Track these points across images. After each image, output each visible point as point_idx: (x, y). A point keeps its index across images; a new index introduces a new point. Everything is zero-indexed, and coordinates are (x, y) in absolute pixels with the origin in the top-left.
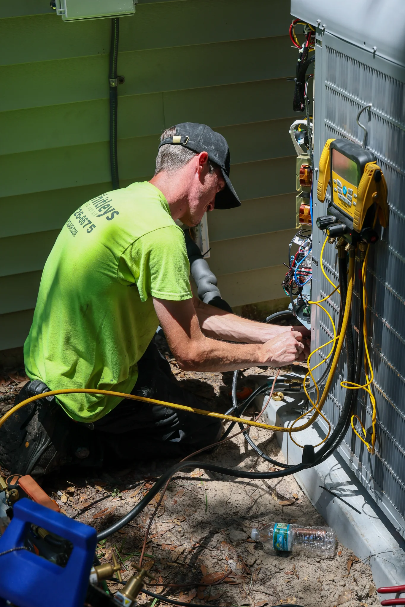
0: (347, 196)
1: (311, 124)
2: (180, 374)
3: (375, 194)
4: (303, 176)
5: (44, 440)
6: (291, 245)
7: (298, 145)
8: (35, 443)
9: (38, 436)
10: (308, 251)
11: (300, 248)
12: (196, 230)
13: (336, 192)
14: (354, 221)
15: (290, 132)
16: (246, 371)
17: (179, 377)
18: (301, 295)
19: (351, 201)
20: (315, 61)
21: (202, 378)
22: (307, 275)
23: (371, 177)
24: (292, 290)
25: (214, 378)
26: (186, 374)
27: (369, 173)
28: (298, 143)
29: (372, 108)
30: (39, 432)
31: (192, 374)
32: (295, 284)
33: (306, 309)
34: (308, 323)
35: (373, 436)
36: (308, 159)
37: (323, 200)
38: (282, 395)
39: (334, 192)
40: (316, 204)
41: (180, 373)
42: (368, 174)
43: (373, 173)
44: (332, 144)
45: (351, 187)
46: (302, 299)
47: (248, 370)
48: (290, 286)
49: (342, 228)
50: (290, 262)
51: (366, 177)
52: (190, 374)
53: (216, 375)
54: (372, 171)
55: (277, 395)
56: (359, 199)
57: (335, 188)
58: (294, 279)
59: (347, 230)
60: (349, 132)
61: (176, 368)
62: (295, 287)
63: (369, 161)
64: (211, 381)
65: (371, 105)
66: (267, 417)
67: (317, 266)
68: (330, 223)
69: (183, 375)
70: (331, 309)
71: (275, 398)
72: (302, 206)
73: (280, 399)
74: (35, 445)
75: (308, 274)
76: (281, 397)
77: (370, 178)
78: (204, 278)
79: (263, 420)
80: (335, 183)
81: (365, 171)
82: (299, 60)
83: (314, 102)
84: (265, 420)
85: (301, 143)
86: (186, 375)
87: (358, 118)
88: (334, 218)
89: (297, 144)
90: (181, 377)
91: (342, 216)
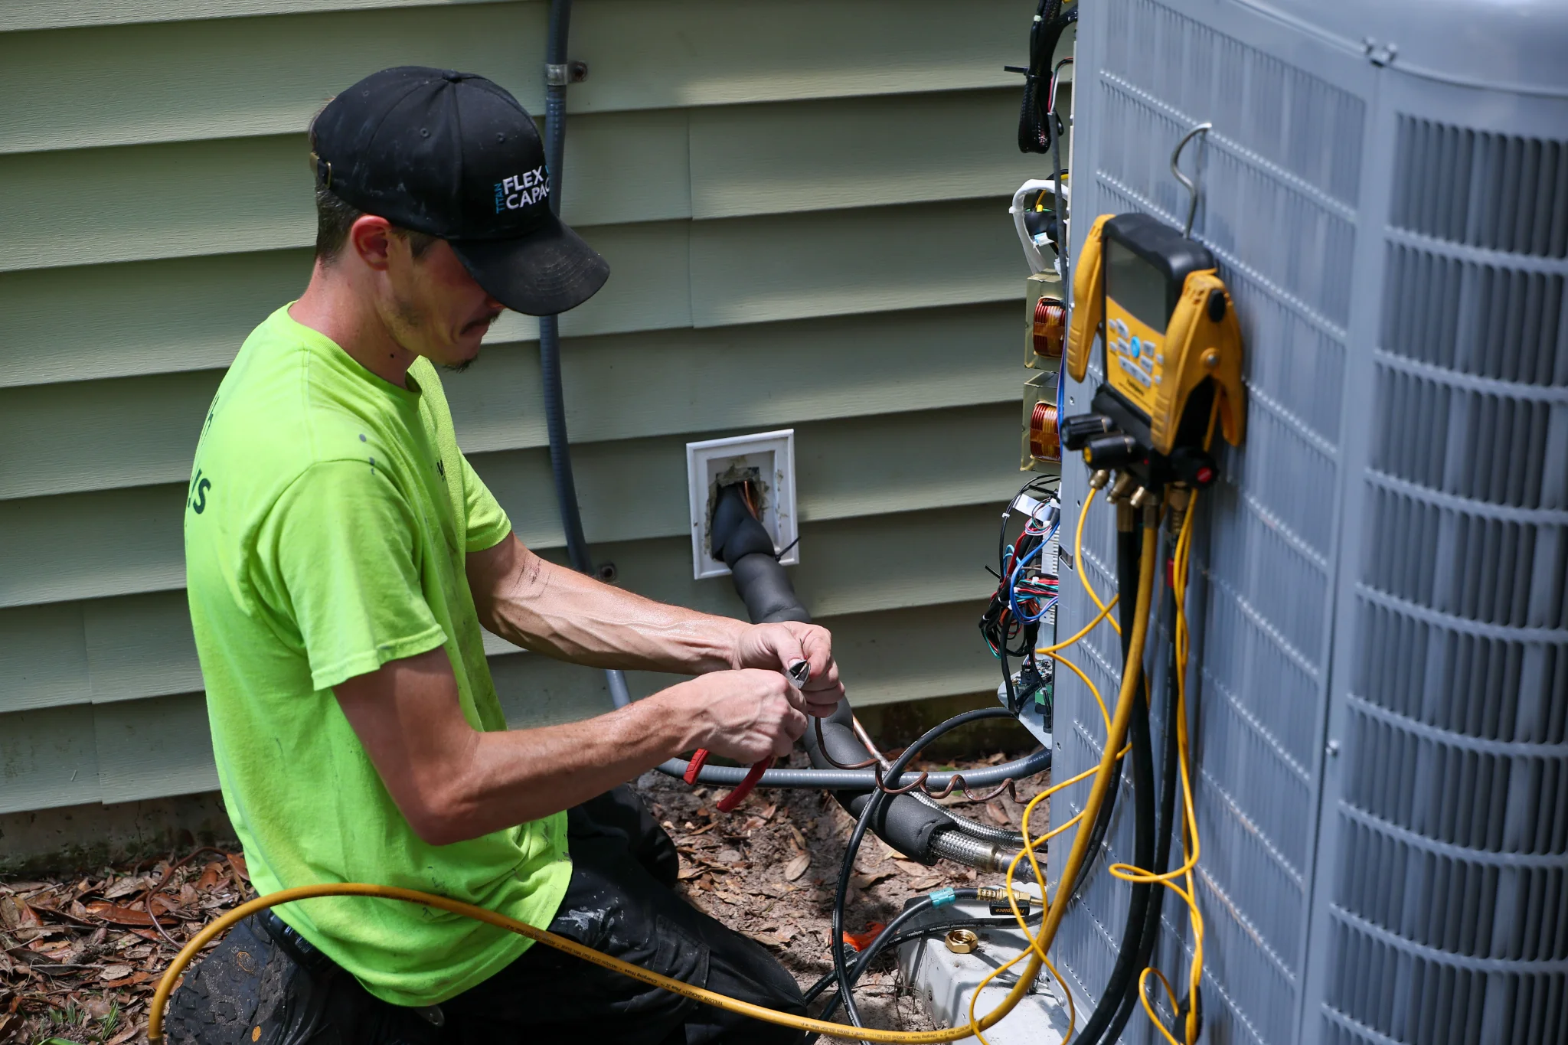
0: (1139, 360)
1: (1065, 190)
2: (698, 881)
3: (1208, 354)
4: (1043, 326)
5: (300, 1019)
6: (1008, 515)
7: (1035, 247)
8: (277, 1029)
9: (286, 1009)
10: (1049, 531)
11: (1031, 522)
12: (763, 488)
13: (1114, 352)
14: (1153, 425)
15: (1012, 210)
16: (883, 883)
17: (697, 887)
18: (1032, 659)
19: (1150, 374)
20: (1076, 20)
21: (761, 894)
22: (1046, 596)
23: (1200, 307)
24: (1005, 639)
25: (794, 896)
26: (717, 880)
27: (1196, 297)
28: (1035, 243)
29: (1211, 133)
30: (286, 996)
31: (733, 883)
32: (1015, 624)
33: (1041, 692)
34: (1045, 731)
35: (1190, 1020)
36: (1057, 284)
37: (1082, 373)
38: (975, 937)
39: (1110, 356)
40: (1072, 398)
41: (699, 877)
42: (1192, 301)
43: (1204, 297)
44: (1107, 226)
45: (1149, 337)
46: (1033, 667)
47: (890, 881)
48: (1000, 629)
49: (1124, 446)
50: (1002, 562)
51: (1187, 310)
52: (727, 881)
53: (800, 890)
54: (1202, 292)
55: (959, 937)
56: (1168, 365)
57: (1113, 342)
58: (1010, 607)
59: (1139, 452)
60: (1155, 202)
61: (689, 863)
62: (1015, 633)
63: (1197, 267)
64: (784, 903)
65: (1208, 125)
66: (931, 999)
67: (1071, 567)
68: (1097, 432)
69: (708, 884)
70: (1103, 681)
71: (954, 944)
72: (1037, 410)
73: (967, 947)
74: (274, 1035)
75: (1047, 593)
76: (969, 942)
77: (1195, 310)
78: (778, 613)
79: (919, 1006)
80: (1113, 330)
81: (1185, 291)
82: (1037, 18)
83: (1072, 127)
84: (925, 1010)
85: (1043, 244)
86: (716, 885)
87: (1175, 160)
88: (1105, 421)
89: (1032, 245)
90: (701, 888)
91: (1129, 415)
